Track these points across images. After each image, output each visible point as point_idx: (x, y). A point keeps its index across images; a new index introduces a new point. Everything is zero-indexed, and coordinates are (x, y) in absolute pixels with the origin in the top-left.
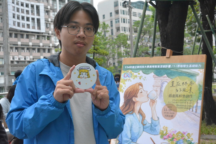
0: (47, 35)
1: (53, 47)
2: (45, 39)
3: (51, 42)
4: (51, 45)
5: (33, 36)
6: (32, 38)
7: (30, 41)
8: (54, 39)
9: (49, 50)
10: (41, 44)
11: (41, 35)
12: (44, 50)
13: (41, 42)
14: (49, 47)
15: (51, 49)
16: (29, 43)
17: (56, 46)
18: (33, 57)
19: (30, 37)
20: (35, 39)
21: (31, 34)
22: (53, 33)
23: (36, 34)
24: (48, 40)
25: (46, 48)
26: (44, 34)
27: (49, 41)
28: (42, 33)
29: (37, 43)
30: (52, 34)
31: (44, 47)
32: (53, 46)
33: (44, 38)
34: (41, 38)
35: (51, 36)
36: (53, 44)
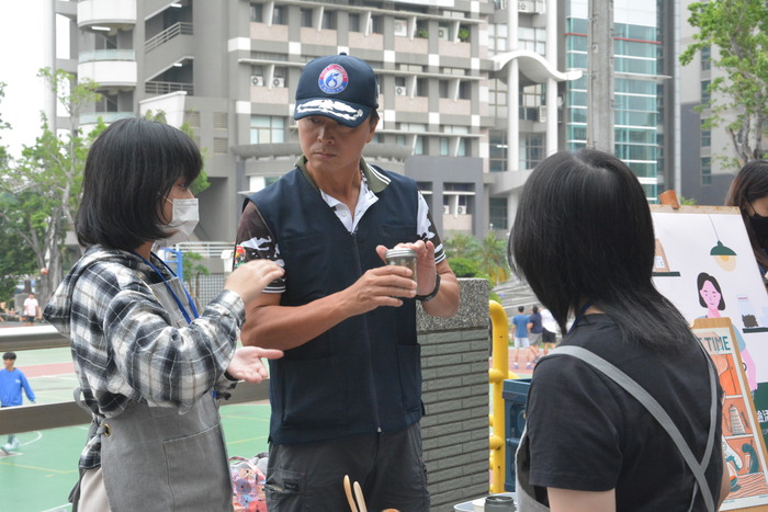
0: (460, 17)
1: (482, 72)
2: (450, 38)
3: (474, 53)
4: (475, 65)
5: (402, 22)
6: (396, 34)
7: (388, 45)
8: (490, 37)
9: (466, 88)
10: (434, 61)
11: (434, 20)
12: (445, 84)
13: (433, 49)
14: (467, 71)
15: (476, 81)
16: (382, 53)
17: (496, 69)
18: (398, 114)
19: (388, 24)
20: (408, 35)
21: (394, 12)
22: (484, 12)
23: (415, 15)
24: (462, 41)
25: (454, 76)
26: (447, 16)
27: (466, 46)
28: (441, 10)
29: (417, 55)
30: (482, 15)
31: (447, 74)
32: (485, 68)
33: (445, 30)
34: (433, 29)
35: (476, 25)
36: (482, 61)
